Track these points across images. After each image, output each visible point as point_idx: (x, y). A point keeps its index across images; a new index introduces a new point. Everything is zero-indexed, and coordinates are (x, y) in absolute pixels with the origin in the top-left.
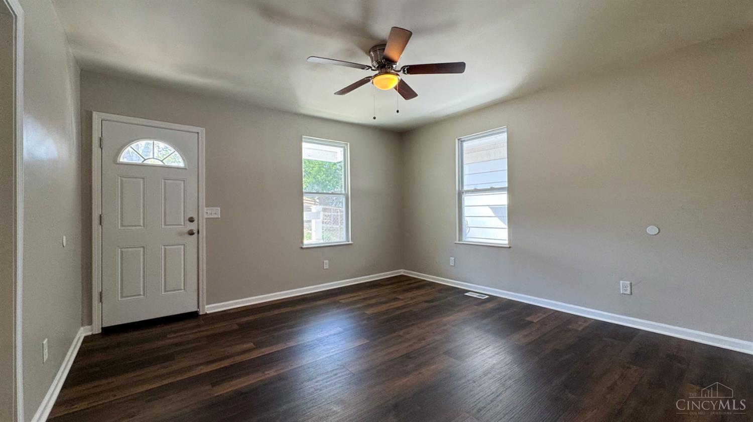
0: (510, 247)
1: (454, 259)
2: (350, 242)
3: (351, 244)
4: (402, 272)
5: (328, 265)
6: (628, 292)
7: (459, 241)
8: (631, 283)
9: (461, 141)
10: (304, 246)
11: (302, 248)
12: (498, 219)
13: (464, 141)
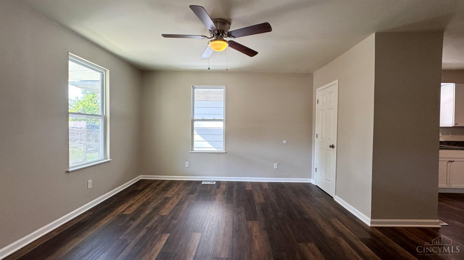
0: (226, 153)
1: (189, 163)
2: (109, 159)
3: (109, 161)
4: (141, 177)
5: (91, 185)
6: (277, 168)
7: (191, 151)
8: (278, 164)
9: (194, 88)
10: (70, 170)
11: (68, 172)
12: (200, 136)
13: (195, 88)
